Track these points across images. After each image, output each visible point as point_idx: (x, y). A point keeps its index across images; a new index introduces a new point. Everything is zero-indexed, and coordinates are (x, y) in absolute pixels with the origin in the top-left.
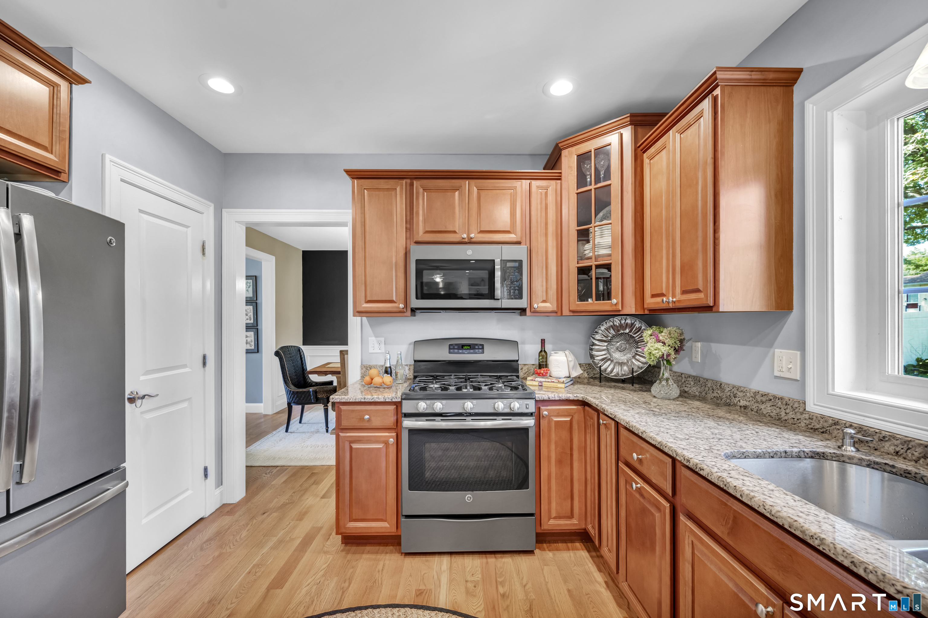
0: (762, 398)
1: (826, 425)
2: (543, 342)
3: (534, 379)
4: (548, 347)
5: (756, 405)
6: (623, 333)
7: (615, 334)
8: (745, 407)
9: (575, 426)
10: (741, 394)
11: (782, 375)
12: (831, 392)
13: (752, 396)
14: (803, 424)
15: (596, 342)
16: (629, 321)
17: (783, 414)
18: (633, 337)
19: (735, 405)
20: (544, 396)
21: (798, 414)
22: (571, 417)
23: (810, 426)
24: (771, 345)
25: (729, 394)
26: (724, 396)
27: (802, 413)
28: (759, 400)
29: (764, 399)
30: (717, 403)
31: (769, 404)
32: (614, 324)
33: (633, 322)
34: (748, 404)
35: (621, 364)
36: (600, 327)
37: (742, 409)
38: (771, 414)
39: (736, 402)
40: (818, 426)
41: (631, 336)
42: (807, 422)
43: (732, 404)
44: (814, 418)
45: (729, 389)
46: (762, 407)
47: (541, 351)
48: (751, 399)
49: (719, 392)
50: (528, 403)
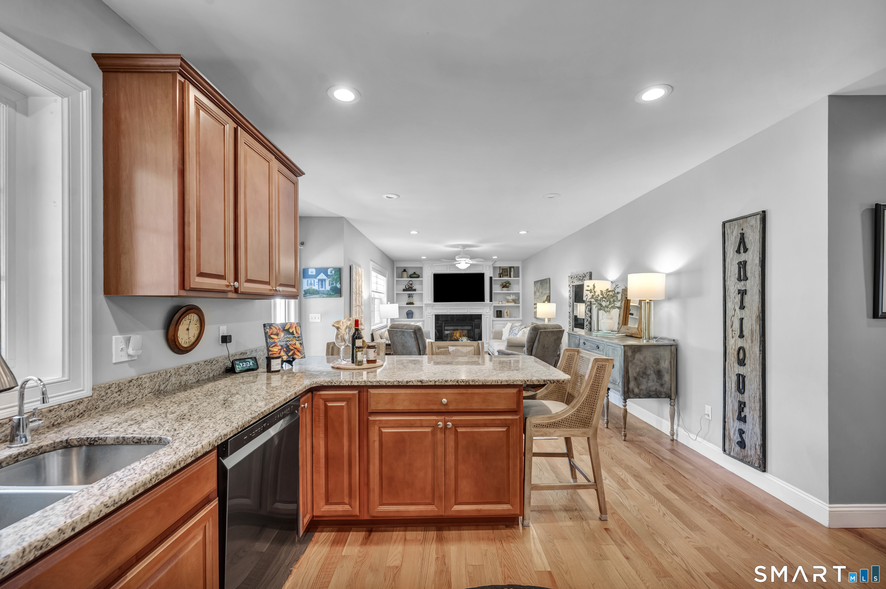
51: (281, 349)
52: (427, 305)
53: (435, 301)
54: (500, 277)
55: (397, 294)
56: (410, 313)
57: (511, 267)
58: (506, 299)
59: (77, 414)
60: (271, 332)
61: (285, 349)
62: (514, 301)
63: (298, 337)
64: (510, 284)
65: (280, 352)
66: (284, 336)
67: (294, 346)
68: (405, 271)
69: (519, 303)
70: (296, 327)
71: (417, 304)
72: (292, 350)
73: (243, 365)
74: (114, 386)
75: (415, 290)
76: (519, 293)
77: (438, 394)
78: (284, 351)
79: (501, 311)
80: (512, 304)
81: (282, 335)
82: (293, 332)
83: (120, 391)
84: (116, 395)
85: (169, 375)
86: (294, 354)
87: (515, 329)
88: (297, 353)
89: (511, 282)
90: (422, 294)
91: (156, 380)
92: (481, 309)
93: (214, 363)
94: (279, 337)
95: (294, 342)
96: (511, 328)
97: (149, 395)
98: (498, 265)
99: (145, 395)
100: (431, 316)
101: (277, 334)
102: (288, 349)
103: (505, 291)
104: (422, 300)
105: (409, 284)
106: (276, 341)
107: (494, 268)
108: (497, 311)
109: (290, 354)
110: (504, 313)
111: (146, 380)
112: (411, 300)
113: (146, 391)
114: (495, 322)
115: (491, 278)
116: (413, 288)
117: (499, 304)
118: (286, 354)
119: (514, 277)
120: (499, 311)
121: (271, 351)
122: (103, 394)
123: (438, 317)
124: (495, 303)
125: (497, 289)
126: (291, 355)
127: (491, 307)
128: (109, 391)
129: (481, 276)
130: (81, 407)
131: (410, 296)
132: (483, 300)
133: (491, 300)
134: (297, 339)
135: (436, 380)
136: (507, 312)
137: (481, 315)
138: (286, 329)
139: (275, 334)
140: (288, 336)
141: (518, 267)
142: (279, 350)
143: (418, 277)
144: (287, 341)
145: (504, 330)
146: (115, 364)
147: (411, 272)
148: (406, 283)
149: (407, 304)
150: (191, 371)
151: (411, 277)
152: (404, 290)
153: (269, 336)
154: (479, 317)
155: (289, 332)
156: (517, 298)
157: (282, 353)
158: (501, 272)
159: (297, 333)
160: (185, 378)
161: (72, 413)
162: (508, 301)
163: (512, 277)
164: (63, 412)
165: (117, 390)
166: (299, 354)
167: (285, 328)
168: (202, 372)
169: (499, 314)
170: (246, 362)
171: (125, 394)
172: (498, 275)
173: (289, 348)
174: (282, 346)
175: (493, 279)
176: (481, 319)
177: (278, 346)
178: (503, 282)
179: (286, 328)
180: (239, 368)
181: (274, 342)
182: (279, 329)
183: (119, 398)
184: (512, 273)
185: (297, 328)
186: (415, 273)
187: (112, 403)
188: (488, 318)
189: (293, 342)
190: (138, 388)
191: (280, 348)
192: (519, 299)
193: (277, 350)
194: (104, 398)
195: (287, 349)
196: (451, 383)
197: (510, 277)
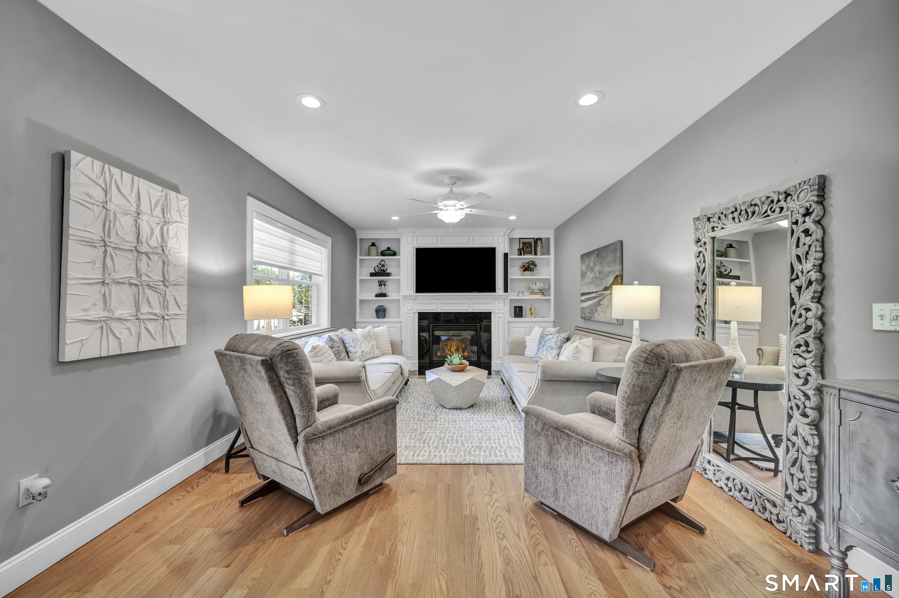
52: (406, 298)
53: (418, 291)
54: (520, 254)
55: (360, 280)
56: (380, 310)
57: (537, 239)
58: (529, 288)
62: (542, 292)
64: (535, 266)
68: (373, 244)
69: (549, 295)
71: (392, 295)
75: (388, 275)
76: (549, 280)
79: (521, 308)
80: (539, 297)
87: (550, 339)
89: (537, 263)
90: (400, 279)
92: (490, 303)
96: (542, 337)
98: (518, 234)
100: (412, 315)
103: (528, 276)
104: (399, 291)
105: (380, 266)
107: (511, 240)
108: (515, 307)
110: (526, 310)
112: (383, 290)
114: (511, 325)
115: (506, 255)
116: (387, 272)
117: (518, 296)
119: (542, 254)
120: (519, 307)
123: (422, 316)
124: (512, 295)
125: (515, 273)
127: (506, 301)
129: (491, 252)
131: (381, 284)
132: (492, 289)
133: (506, 290)
136: (530, 309)
137: (491, 313)
141: (548, 239)
143: (394, 254)
145: (528, 338)
147: (383, 247)
148: (375, 264)
149: (377, 296)
151: (383, 254)
152: (372, 275)
154: (487, 316)
156: (546, 287)
158: (521, 247)
162: (533, 293)
163: (539, 254)
169: (518, 312)
172: (516, 252)
175: (509, 257)
176: (491, 319)
178: (525, 262)
184: (539, 249)
186: (389, 249)
188: (501, 319)
192: (549, 288)
197: (536, 254)
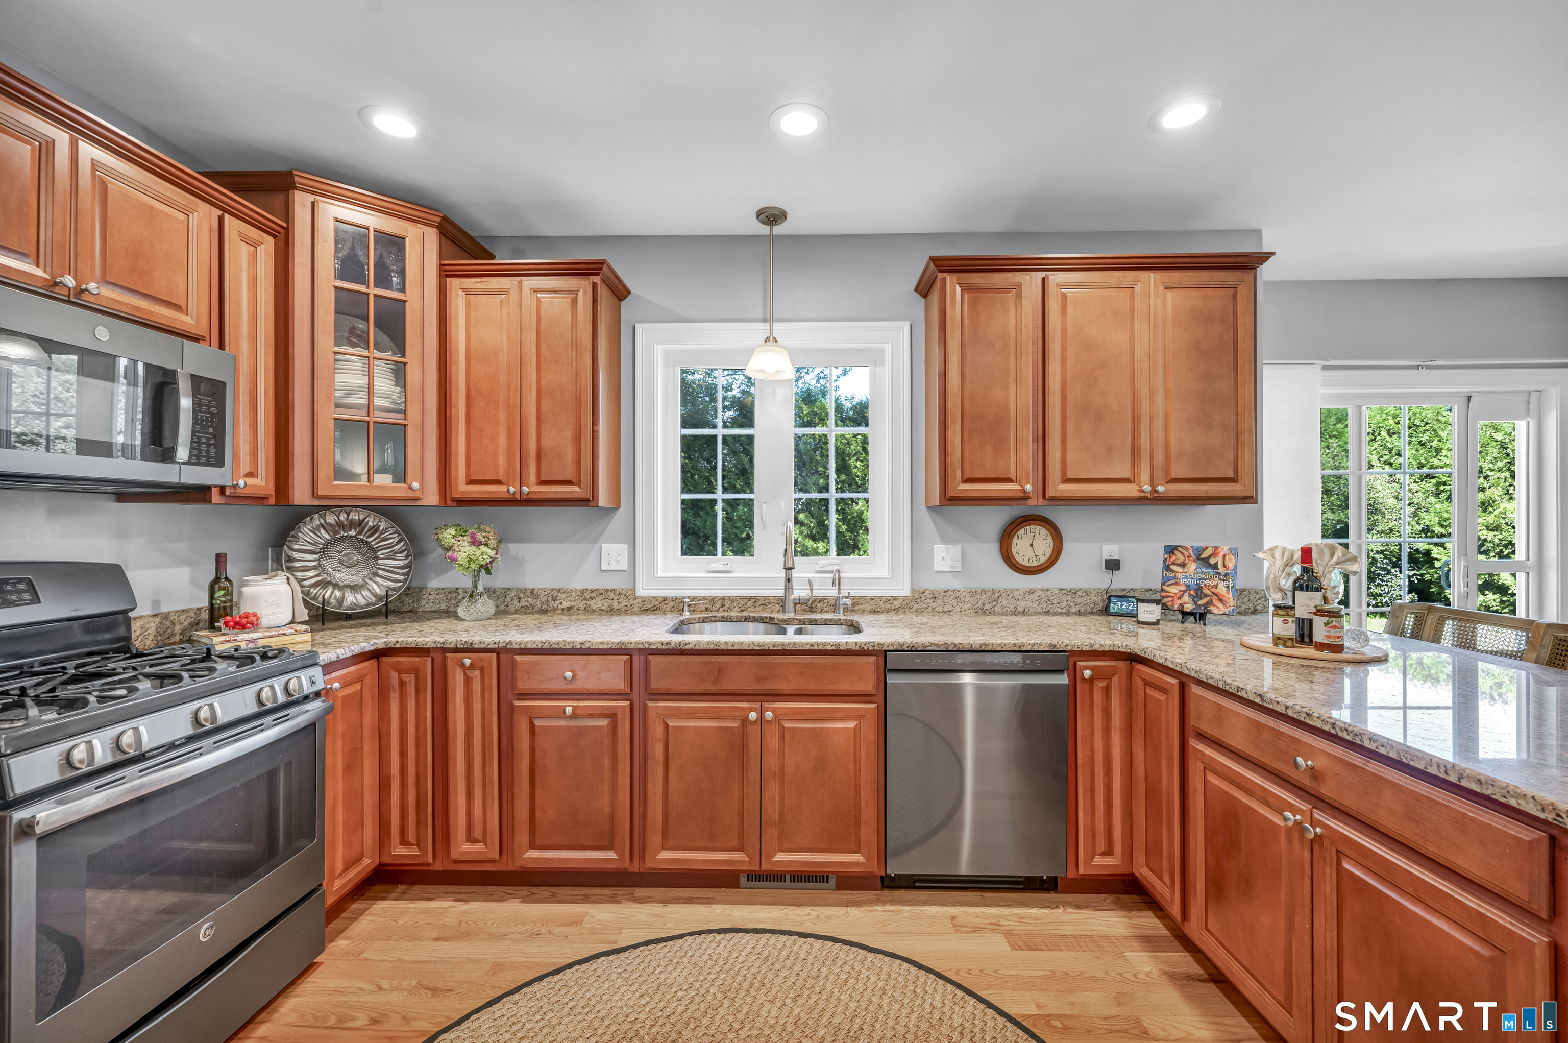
0: (592, 594)
1: (657, 603)
2: (220, 560)
3: (232, 639)
4: (232, 571)
5: (584, 602)
6: (346, 537)
7: (329, 538)
8: (569, 609)
9: (367, 697)
10: (564, 596)
11: (611, 568)
12: (656, 576)
13: (579, 595)
14: (636, 608)
15: (296, 555)
16: (354, 516)
17: (615, 604)
18: (367, 542)
19: (554, 609)
20: (330, 655)
21: (631, 600)
22: (360, 682)
23: (642, 608)
24: (595, 541)
25: (546, 599)
26: (538, 603)
27: (634, 599)
28: (588, 597)
29: (593, 595)
30: (527, 610)
31: (599, 599)
32: (326, 522)
33: (362, 517)
34: (573, 604)
35: (354, 588)
36: (299, 528)
37: (565, 611)
38: (602, 608)
39: (556, 606)
40: (649, 606)
41: (362, 540)
42: (640, 605)
43: (549, 609)
44: (647, 600)
45: (546, 593)
46: (592, 603)
47: (217, 580)
48: (577, 598)
49: (529, 599)
50: (313, 673)
51: (1184, 592)
59: (893, 608)
60: (1172, 560)
61: (1192, 592)
63: (1226, 575)
65: (1182, 595)
66: (1197, 568)
67: (1214, 590)
70: (1224, 556)
72: (1206, 596)
73: (1122, 605)
74: (928, 591)
77: (1298, 741)
78: (1190, 595)
81: (1192, 567)
82: (1217, 563)
83: (935, 598)
84: (931, 601)
85: (997, 595)
86: (1210, 603)
88: (1216, 602)
91: (978, 596)
93: (1080, 593)
94: (1186, 570)
95: (1215, 583)
97: (970, 611)
99: (963, 609)
101: (1183, 565)
102: (1198, 593)
106: (1179, 576)
109: (1201, 602)
111: (965, 594)
113: (965, 606)
118: (1194, 601)
121: (1166, 592)
122: (917, 597)
126: (1203, 605)
128: (922, 595)
130: (897, 604)
134: (1222, 578)
135: (1288, 704)
138: (1201, 557)
139: (1179, 565)
140: (1204, 570)
142: (1180, 591)
144: (1201, 579)
146: (936, 572)
150: (1035, 597)
153: (1169, 565)
155: (1209, 564)
157: (1186, 598)
159: (1224, 566)
160: (1023, 604)
161: (889, 606)
164: (881, 603)
165: (931, 596)
166: (1220, 605)
167: (1200, 555)
168: (1055, 602)
170: (1128, 602)
171: (940, 602)
173: (1202, 592)
174: (1188, 586)
177: (1180, 586)
179: (1204, 555)
180: (1114, 608)
181: (1175, 578)
182: (1188, 557)
183: (934, 605)
185: (1227, 557)
187: (926, 608)
189: (1212, 583)
190: (955, 601)
191: (1183, 588)
193: (1177, 591)
194: (918, 601)
195: (1196, 593)
196: (1318, 724)
